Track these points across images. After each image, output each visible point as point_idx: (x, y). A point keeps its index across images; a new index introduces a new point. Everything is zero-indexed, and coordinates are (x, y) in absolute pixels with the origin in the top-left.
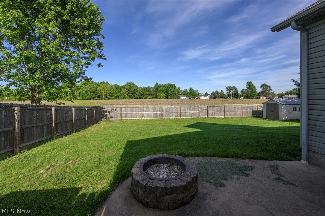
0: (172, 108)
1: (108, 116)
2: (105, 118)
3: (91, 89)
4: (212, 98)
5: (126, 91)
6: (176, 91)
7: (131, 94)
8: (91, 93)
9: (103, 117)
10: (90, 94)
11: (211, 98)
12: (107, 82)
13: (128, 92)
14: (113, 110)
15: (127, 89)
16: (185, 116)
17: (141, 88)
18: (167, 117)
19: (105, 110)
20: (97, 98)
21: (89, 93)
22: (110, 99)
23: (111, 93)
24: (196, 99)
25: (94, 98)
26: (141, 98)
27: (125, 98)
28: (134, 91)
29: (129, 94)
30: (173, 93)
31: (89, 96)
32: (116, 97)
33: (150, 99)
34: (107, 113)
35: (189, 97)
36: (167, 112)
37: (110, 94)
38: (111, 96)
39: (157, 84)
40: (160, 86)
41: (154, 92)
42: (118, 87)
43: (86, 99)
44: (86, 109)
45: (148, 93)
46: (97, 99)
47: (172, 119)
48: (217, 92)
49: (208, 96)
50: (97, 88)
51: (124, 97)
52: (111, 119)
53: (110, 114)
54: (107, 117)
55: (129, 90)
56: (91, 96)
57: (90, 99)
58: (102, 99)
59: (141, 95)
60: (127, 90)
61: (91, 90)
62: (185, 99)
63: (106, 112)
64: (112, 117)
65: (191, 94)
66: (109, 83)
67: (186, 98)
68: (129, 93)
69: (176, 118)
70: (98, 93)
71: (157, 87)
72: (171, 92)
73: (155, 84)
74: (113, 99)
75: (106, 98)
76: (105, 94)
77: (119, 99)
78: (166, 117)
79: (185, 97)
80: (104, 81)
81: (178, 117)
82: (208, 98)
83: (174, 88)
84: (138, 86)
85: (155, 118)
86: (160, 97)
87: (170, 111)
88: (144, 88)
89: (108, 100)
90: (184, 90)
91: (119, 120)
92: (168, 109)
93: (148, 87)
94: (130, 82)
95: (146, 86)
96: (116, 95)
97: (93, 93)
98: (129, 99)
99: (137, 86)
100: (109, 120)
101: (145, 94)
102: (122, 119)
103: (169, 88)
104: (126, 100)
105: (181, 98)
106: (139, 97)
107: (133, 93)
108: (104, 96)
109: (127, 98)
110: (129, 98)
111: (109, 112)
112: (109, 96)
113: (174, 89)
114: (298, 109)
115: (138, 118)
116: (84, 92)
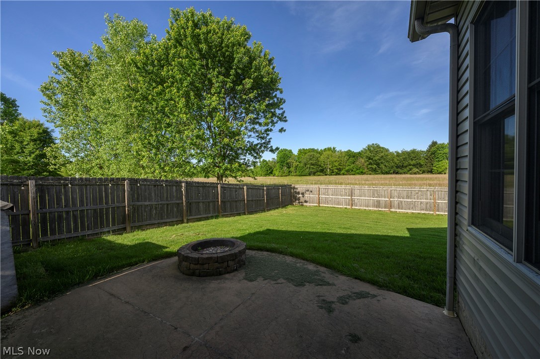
0: (413, 193)
1: (302, 200)
2: (297, 201)
3: (311, 159)
5: (365, 162)
7: (375, 166)
8: (311, 166)
9: (296, 200)
10: (310, 168)
12: (334, 148)
13: (368, 163)
14: (308, 191)
15: (367, 157)
17: (397, 153)
18: (402, 209)
19: (298, 191)
20: (319, 173)
21: (309, 166)
22: (337, 174)
23: (340, 165)
25: (314, 174)
26: (397, 173)
27: (362, 173)
28: (379, 160)
29: (370, 166)
31: (307, 170)
32: (348, 171)
33: (415, 173)
34: (300, 195)
36: (402, 200)
37: (338, 167)
38: (340, 170)
39: (434, 143)
41: (427, 161)
42: (351, 155)
43: (305, 175)
44: (265, 188)
45: (414, 162)
46: (319, 175)
47: (413, 213)
50: (319, 159)
51: (361, 170)
52: (305, 204)
53: (303, 197)
54: (300, 201)
55: (370, 159)
56: (311, 170)
57: (310, 175)
58: (326, 175)
59: (398, 167)
60: (366, 160)
61: (311, 161)
63: (299, 193)
64: (306, 202)
66: (337, 149)
68: (370, 164)
69: (423, 212)
70: (320, 166)
71: (434, 149)
73: (430, 143)
74: (344, 174)
75: (332, 173)
76: (330, 167)
77: (352, 174)
78: (399, 209)
80: (330, 147)
81: (427, 210)
84: (391, 151)
85: (376, 209)
86: (441, 170)
87: (408, 197)
88: (404, 153)
89: (335, 176)
91: (316, 206)
92: (405, 194)
93: (413, 151)
94: (373, 144)
95: (408, 149)
96: (347, 168)
97: (313, 166)
98: (370, 174)
99: (387, 150)
100: (302, 205)
101: (405, 165)
102: (320, 205)
104: (365, 176)
106: (392, 171)
107: (378, 164)
108: (328, 170)
109: (367, 173)
110: (370, 172)
111: (303, 194)
112: (337, 169)
115: (345, 207)
116: (302, 165)
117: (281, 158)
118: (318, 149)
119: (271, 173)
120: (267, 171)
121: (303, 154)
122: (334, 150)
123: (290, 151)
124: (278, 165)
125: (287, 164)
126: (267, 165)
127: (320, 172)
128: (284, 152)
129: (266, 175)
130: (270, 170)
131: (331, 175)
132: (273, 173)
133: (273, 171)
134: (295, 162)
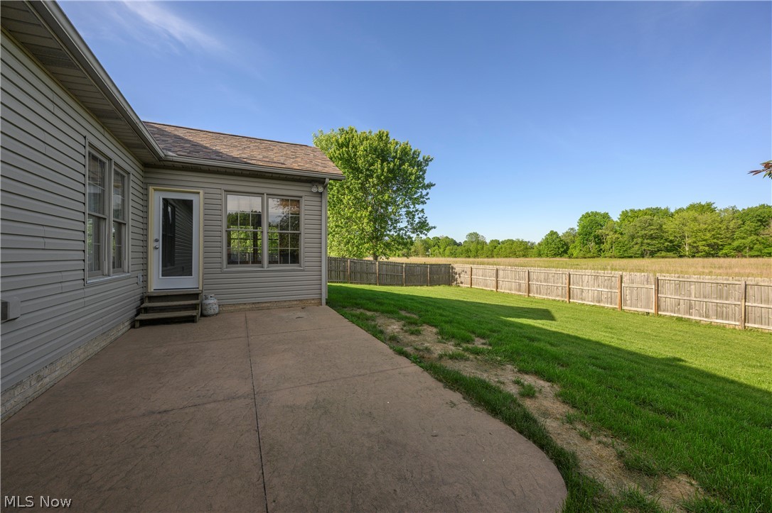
0: (551, 276)
2: (455, 282)
3: (644, 229)
8: (646, 241)
10: (642, 243)
12: (710, 205)
14: (463, 271)
16: (582, 299)
18: (540, 294)
19: (456, 271)
20: (663, 254)
21: (640, 240)
22: (708, 255)
23: (718, 238)
25: (652, 254)
31: (636, 247)
32: (739, 249)
34: (457, 276)
36: (539, 283)
37: (712, 242)
38: (716, 247)
43: (631, 257)
44: (404, 265)
46: (663, 257)
47: (549, 299)
50: (664, 226)
53: (460, 277)
54: (458, 282)
56: (644, 247)
57: (642, 256)
58: (681, 256)
61: (643, 232)
64: (462, 283)
69: (558, 299)
70: (667, 240)
74: (726, 256)
75: (696, 253)
76: (690, 241)
78: (537, 294)
80: (696, 201)
85: (517, 293)
87: (545, 281)
89: (704, 259)
91: (469, 287)
96: (737, 244)
97: (649, 241)
100: (459, 286)
102: (472, 286)
108: (687, 249)
111: (459, 274)
112: (708, 245)
115: (492, 289)
116: (626, 237)
117: (584, 227)
118: (667, 209)
119: (565, 252)
120: (559, 248)
121: (631, 220)
122: (708, 208)
123: (606, 216)
124: (578, 241)
125: (596, 237)
126: (558, 240)
127: (668, 250)
128: (592, 218)
129: (555, 255)
130: (562, 247)
131: (693, 256)
132: (569, 252)
133: (568, 248)
134: (612, 233)
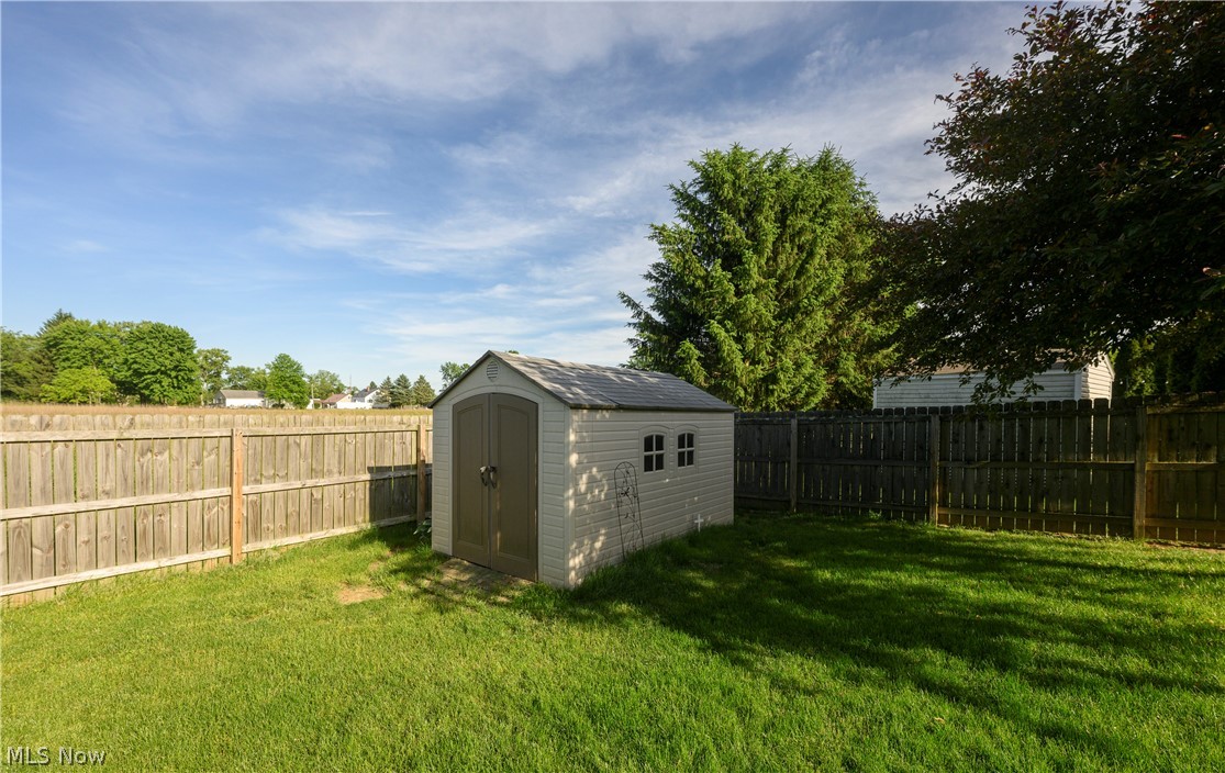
4: (386, 405)
6: (189, 364)
11: (379, 404)
24: (310, 407)
30: (173, 374)
35: (271, 396)
40: (83, 331)
48: (403, 381)
49: (367, 398)
62: (253, 407)
65: (286, 386)
67: (257, 402)
72: (154, 367)
79: (252, 397)
82: (368, 406)
83: (181, 350)
90: (263, 367)
103: (141, 345)
105: (229, 402)
113: (178, 355)
114: (671, 451)
